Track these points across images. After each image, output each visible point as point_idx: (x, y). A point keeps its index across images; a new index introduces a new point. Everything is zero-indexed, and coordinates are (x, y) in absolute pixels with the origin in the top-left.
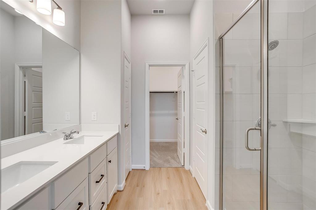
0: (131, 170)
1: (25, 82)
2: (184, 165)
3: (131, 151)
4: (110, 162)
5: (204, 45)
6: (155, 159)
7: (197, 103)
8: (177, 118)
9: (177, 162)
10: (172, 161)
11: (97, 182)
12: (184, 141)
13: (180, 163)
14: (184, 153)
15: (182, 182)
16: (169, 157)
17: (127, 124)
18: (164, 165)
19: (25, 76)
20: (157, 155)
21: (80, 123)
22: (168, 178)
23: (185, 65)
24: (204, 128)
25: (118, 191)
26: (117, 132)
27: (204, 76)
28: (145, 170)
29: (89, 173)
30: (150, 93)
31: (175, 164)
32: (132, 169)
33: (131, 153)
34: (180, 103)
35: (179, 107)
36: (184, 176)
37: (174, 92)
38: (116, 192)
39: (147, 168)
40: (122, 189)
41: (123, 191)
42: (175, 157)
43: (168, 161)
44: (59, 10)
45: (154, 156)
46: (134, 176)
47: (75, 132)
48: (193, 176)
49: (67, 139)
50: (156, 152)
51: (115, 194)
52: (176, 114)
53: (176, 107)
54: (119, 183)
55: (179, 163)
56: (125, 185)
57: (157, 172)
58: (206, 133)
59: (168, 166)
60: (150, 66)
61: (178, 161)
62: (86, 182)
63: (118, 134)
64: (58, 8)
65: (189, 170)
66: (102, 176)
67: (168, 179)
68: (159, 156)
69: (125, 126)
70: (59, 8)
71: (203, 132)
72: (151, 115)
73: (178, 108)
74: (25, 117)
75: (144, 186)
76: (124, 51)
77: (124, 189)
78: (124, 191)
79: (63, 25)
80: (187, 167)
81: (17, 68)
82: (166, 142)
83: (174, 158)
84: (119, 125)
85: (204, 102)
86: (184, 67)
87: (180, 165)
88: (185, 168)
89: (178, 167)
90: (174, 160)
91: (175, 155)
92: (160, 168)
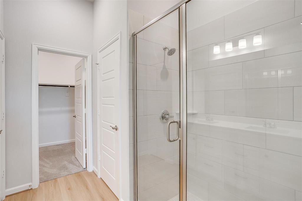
0: (4, 198)
2: (87, 168)
3: (3, 170)
5: (115, 38)
6: (46, 170)
7: (102, 98)
8: (74, 115)
10: (70, 166)
12: (86, 139)
14: (86, 154)
15: (87, 188)
16: (65, 162)
18: (60, 174)
20: (48, 163)
22: (69, 189)
23: (87, 57)
24: (113, 125)
27: (113, 70)
28: (32, 189)
30: (39, 85)
31: (74, 169)
33: (3, 173)
34: (80, 98)
36: (88, 180)
37: (68, 87)
42: (73, 160)
43: (65, 168)
45: (45, 167)
48: (99, 177)
50: (46, 160)
52: (73, 111)
53: (72, 103)
55: (79, 167)
57: (51, 186)
58: (116, 130)
59: (66, 173)
60: (39, 50)
61: (77, 165)
65: (93, 171)
67: (68, 191)
68: (51, 163)
71: (113, 129)
73: (76, 104)
80: (90, 169)
82: (57, 145)
83: (71, 162)
85: (113, 97)
86: (85, 58)
87: (81, 168)
88: (88, 170)
89: (78, 171)
90: (72, 164)
91: (72, 158)
92: (55, 179)
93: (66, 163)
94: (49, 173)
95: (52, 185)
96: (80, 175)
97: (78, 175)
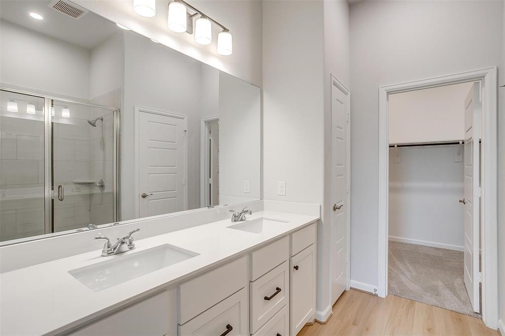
0: (348, 289)
1: (210, 140)
2: (481, 313)
3: (348, 255)
4: (296, 268)
6: (403, 279)
8: (462, 199)
9: (460, 299)
10: (447, 293)
11: (266, 298)
12: (480, 252)
13: (468, 302)
14: (480, 284)
17: (338, 205)
18: (422, 297)
19: (210, 133)
20: (410, 272)
21: (262, 198)
22: (429, 330)
25: (316, 321)
26: (318, 217)
28: (376, 295)
29: (251, 282)
30: (390, 147)
31: (453, 303)
32: (351, 288)
33: (348, 258)
34: (471, 165)
35: (468, 176)
37: (458, 143)
38: (312, 321)
39: (383, 292)
40: (323, 320)
41: (324, 323)
42: (456, 285)
43: (435, 291)
44: (225, 34)
45: (403, 273)
46: (352, 302)
47: (248, 211)
49: (235, 221)
50: (408, 265)
51: (310, 325)
52: (462, 191)
53: (461, 173)
54: (318, 307)
55: (465, 303)
56: (331, 315)
57: (403, 307)
59: (434, 301)
60: (389, 93)
61: (462, 298)
62: (243, 296)
63: (318, 221)
64: (223, 31)
65: (498, 331)
66: (278, 290)
67: (427, 332)
68: (414, 273)
69: (335, 209)
70: (225, 30)
72: (392, 190)
74: (210, 184)
75: (367, 329)
76: (331, 74)
77: (328, 321)
78: (327, 324)
79: (230, 53)
81: (203, 124)
83: (452, 289)
84: (320, 206)
86: (480, 81)
87: (469, 309)
88: (484, 319)
89: (460, 311)
90: (451, 291)
91: (455, 282)
92: (412, 302)
93: (440, 283)
94: (406, 286)
95: (405, 307)
96: (460, 320)
97: (458, 317)
